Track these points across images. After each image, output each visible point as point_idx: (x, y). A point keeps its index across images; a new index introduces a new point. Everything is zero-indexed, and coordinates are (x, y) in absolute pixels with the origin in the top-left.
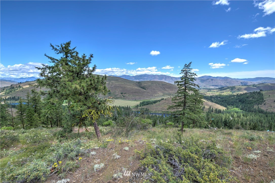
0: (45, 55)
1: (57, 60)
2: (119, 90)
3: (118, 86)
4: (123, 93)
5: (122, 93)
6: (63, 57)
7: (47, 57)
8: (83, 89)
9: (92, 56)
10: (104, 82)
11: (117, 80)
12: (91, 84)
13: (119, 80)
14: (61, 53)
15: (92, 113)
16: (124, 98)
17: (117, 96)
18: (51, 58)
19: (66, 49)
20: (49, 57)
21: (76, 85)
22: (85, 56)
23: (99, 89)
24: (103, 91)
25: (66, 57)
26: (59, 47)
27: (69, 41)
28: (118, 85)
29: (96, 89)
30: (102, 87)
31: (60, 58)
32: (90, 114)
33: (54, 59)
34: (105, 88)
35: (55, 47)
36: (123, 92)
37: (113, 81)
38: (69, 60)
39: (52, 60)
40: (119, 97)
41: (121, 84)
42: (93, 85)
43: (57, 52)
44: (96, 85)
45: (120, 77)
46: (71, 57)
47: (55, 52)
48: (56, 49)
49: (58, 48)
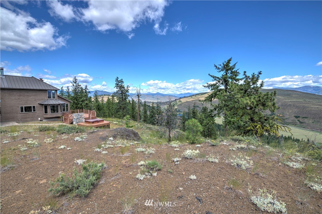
0: (209, 75)
1: (218, 78)
2: (291, 111)
3: (290, 105)
4: (299, 117)
5: (296, 117)
6: (223, 74)
7: (210, 76)
8: (253, 104)
9: (260, 73)
10: (272, 99)
11: (288, 95)
12: (260, 100)
13: (294, 95)
14: (222, 71)
15: (258, 127)
16: (302, 125)
17: (286, 121)
18: (213, 77)
19: (227, 67)
20: (212, 76)
21: (246, 101)
22: (254, 74)
23: (267, 105)
24: (272, 107)
25: (226, 74)
26: (221, 65)
27: (231, 58)
28: (291, 103)
29: (264, 105)
30: (270, 104)
31: (221, 76)
32: (256, 127)
33: (216, 77)
34: (274, 105)
35: (218, 66)
36: (301, 116)
37: (280, 97)
38: (229, 76)
39: (214, 78)
40: (290, 123)
41: (297, 101)
42: (262, 101)
43: (219, 71)
44: (264, 101)
45: (296, 90)
46: (231, 73)
47: (218, 70)
48: (219, 68)
49: (220, 67)
